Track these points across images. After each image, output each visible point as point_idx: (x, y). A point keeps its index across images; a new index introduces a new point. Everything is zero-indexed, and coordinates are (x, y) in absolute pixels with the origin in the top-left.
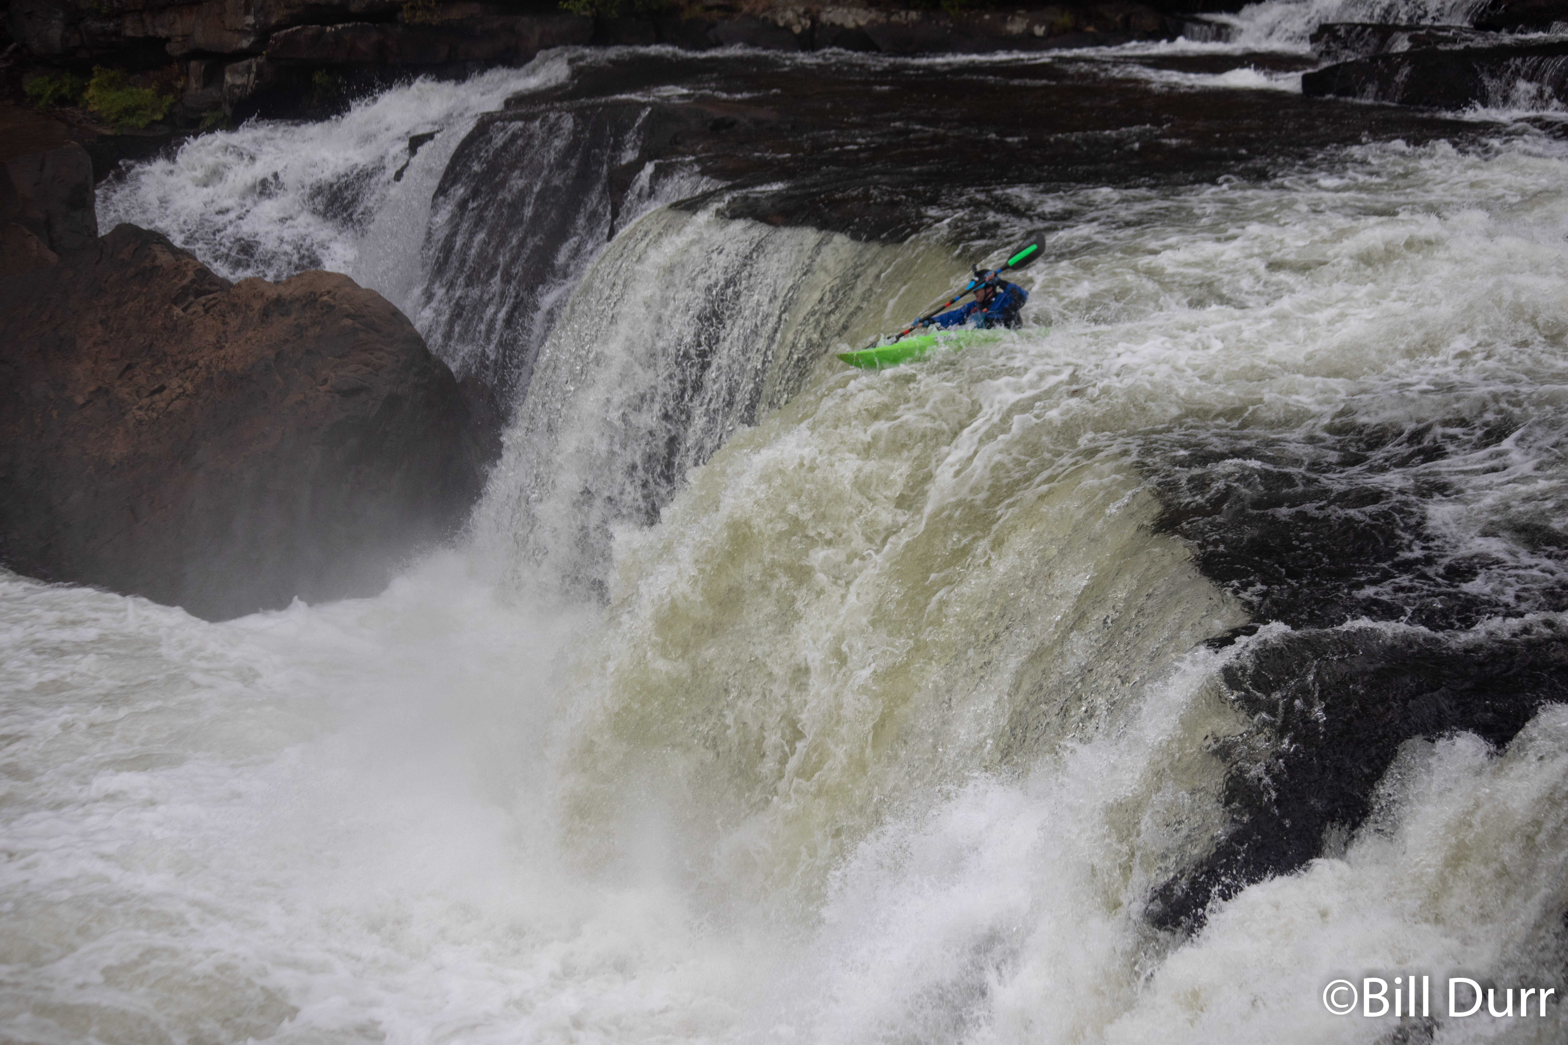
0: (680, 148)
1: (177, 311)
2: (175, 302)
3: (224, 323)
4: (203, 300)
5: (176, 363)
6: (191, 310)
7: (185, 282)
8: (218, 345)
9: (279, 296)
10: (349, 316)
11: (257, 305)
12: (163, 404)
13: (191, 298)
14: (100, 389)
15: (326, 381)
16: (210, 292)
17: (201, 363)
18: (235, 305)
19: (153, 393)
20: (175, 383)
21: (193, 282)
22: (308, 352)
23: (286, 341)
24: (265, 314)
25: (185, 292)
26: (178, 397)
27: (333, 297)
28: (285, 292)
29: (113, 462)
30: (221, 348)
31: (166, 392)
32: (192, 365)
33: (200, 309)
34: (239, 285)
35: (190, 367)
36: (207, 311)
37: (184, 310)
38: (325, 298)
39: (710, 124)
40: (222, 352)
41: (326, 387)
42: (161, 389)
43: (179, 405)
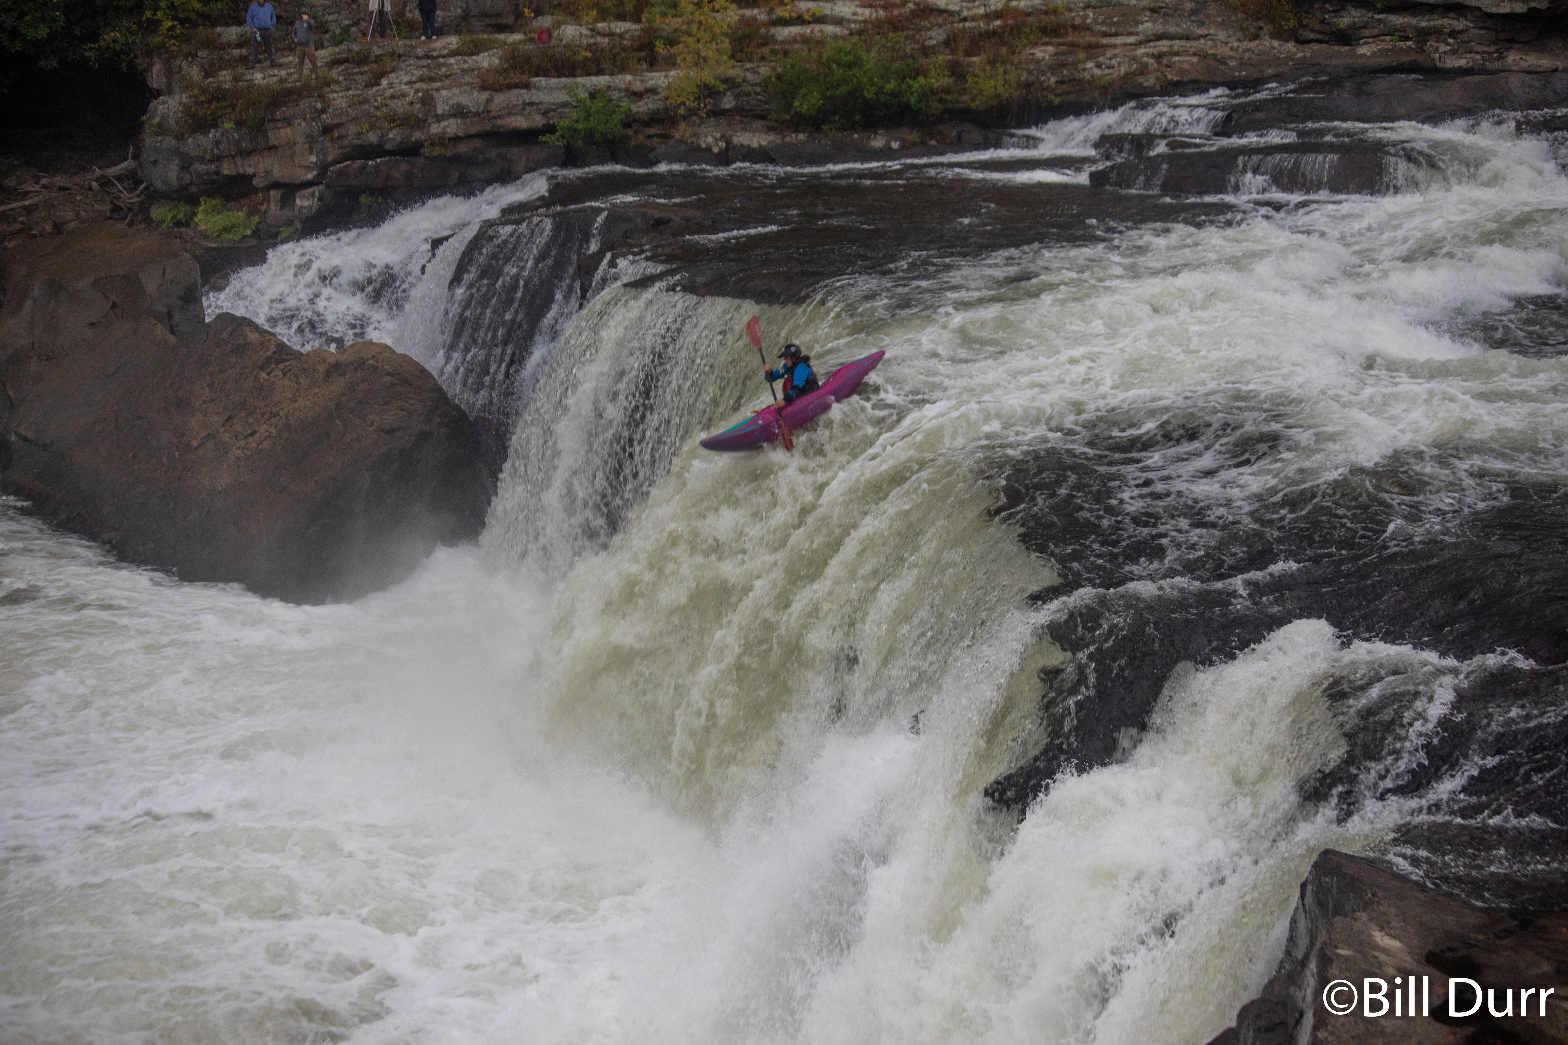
0: (630, 241)
1: (263, 375)
2: (262, 369)
3: (298, 383)
4: (281, 366)
5: (263, 414)
6: (273, 374)
7: (269, 353)
8: (294, 400)
9: (337, 361)
10: (388, 374)
11: (321, 368)
12: (255, 445)
13: (273, 365)
14: (208, 435)
15: (373, 423)
16: (287, 360)
17: (281, 413)
18: (305, 369)
19: (247, 437)
20: (263, 429)
21: (274, 353)
22: (360, 402)
23: (343, 395)
24: (327, 375)
25: (269, 360)
26: (265, 439)
27: (377, 361)
28: (342, 358)
29: (220, 489)
30: (296, 401)
31: (257, 435)
32: (275, 415)
33: (280, 373)
34: (308, 354)
35: (274, 416)
36: (285, 375)
37: (268, 374)
38: (371, 362)
39: (652, 222)
40: (297, 405)
41: (373, 428)
42: (253, 433)
43: (266, 445)
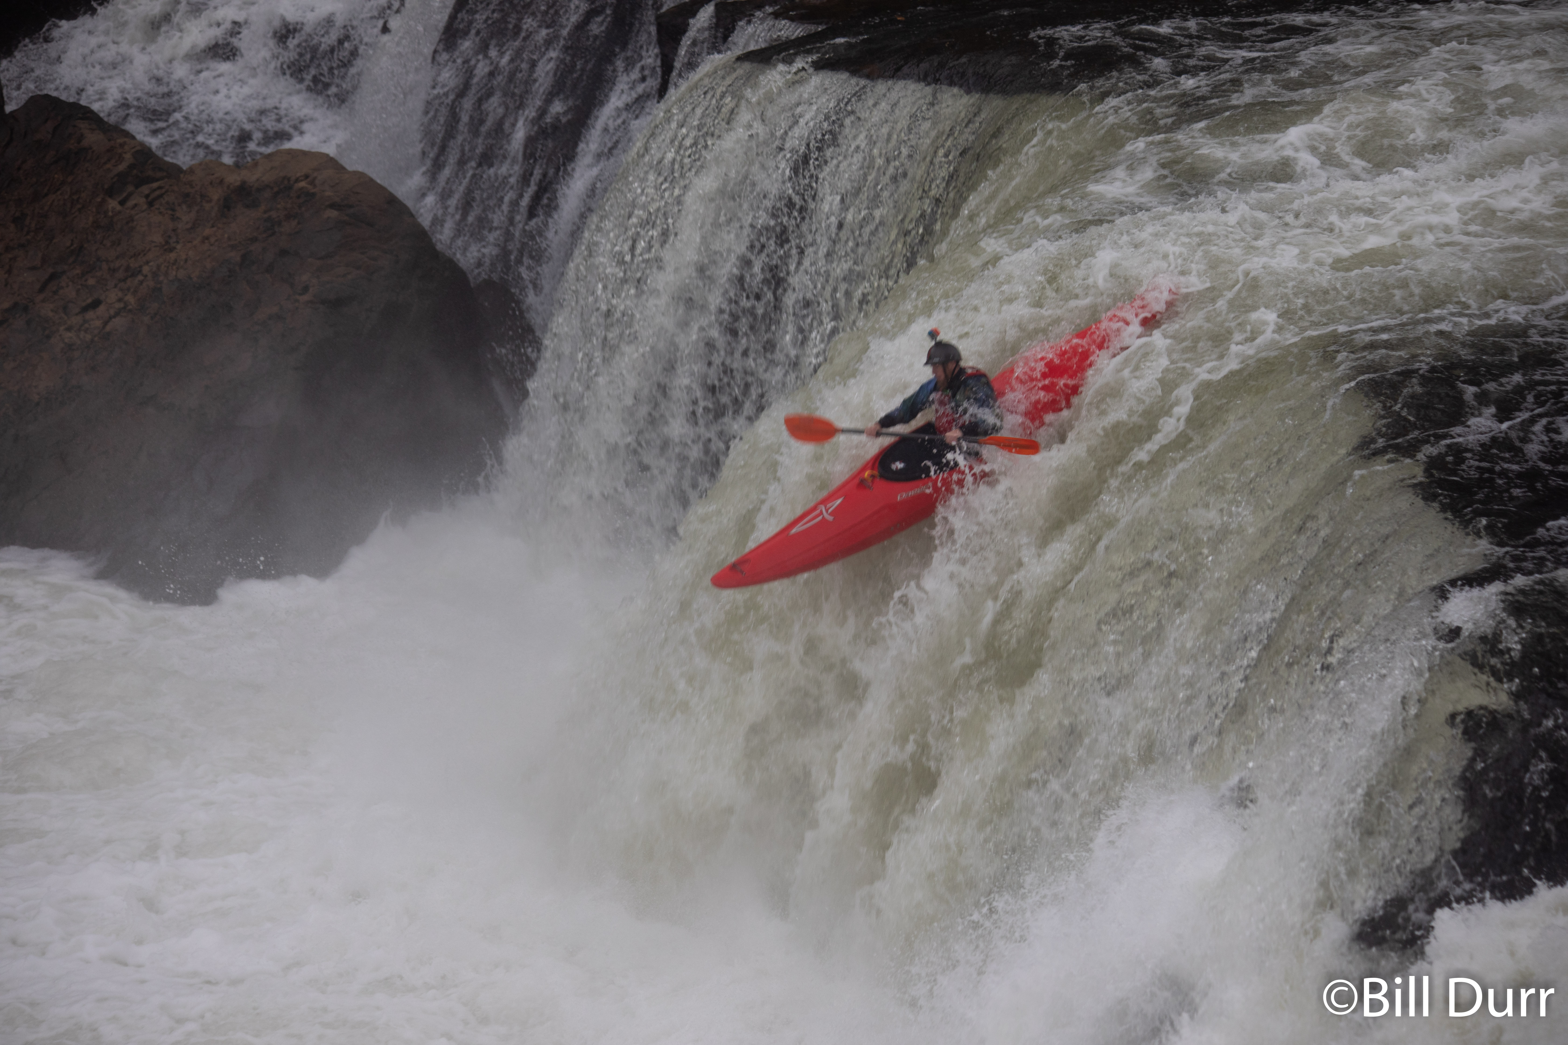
1: (113, 204)
2: (110, 192)
3: (174, 218)
4: (145, 189)
5: (113, 271)
6: (130, 203)
7: (122, 167)
8: (167, 247)
9: (244, 183)
10: (333, 206)
11: (216, 195)
12: (98, 323)
13: (130, 188)
14: (16, 304)
15: (306, 289)
16: (155, 180)
17: (146, 269)
18: (187, 195)
19: (85, 309)
20: (113, 296)
21: (132, 167)
22: (284, 253)
23: (254, 240)
24: (227, 205)
25: (122, 180)
26: (117, 314)
27: (312, 183)
28: (252, 177)
29: (36, 398)
30: (171, 250)
31: (102, 308)
32: (134, 273)
33: (142, 200)
34: (191, 170)
35: (133, 275)
36: (151, 204)
37: (122, 203)
38: (302, 184)
40: (173, 255)
41: (306, 298)
42: (96, 304)
43: (119, 323)
